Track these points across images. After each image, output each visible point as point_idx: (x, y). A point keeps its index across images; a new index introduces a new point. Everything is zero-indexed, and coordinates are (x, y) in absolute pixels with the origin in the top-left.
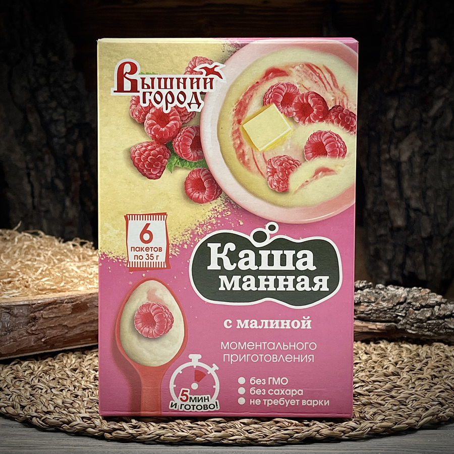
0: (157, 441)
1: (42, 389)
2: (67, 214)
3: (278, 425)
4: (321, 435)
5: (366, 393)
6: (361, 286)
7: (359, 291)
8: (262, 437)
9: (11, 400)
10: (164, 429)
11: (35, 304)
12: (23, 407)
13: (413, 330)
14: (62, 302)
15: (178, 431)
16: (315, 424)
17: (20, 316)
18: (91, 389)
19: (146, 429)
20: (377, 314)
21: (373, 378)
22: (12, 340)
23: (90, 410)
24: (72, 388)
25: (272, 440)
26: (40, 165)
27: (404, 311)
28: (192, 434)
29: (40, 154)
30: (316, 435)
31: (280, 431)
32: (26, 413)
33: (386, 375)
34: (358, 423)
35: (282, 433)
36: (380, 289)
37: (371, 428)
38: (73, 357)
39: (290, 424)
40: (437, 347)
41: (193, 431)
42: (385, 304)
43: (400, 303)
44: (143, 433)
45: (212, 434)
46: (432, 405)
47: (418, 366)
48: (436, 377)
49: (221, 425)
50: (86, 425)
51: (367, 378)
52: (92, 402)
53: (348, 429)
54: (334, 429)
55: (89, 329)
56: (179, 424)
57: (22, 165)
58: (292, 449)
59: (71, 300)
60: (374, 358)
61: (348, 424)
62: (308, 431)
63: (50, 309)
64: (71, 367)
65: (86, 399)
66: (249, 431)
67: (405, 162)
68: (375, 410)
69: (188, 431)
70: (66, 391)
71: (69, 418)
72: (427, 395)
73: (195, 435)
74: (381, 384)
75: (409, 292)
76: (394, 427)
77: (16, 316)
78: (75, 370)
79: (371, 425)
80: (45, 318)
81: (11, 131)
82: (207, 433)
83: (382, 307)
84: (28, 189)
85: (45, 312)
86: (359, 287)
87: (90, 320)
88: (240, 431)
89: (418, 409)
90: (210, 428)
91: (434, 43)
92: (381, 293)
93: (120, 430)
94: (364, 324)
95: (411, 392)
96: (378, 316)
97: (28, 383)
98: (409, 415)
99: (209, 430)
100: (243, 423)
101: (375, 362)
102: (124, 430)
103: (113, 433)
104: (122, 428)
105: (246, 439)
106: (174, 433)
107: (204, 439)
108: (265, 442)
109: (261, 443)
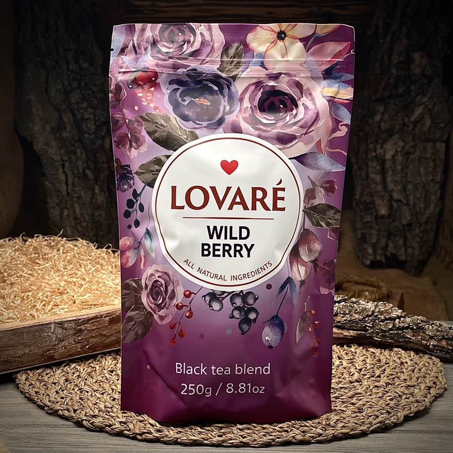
0: (176, 442)
1: (87, 392)
2: (96, 200)
3: (265, 431)
4: (296, 440)
7: (337, 304)
8: (252, 441)
9: (65, 403)
10: (180, 433)
11: (80, 319)
12: (75, 411)
13: (378, 338)
14: (101, 316)
15: (191, 435)
17: (70, 329)
19: (167, 433)
21: (340, 385)
22: (63, 348)
24: (110, 392)
25: (259, 444)
26: (73, 158)
27: (372, 323)
28: (201, 438)
29: (72, 148)
30: (292, 440)
31: (265, 436)
32: (78, 416)
33: (351, 382)
34: (324, 429)
35: (267, 438)
36: (354, 303)
37: (333, 434)
38: (110, 359)
39: (273, 430)
40: (396, 353)
41: (203, 436)
42: (357, 316)
43: (368, 316)
44: (165, 436)
45: (216, 438)
46: (382, 414)
47: (378, 372)
48: (389, 384)
49: (222, 431)
50: (123, 428)
51: (336, 384)
53: (316, 435)
54: (305, 435)
56: (192, 429)
57: (57, 158)
59: (108, 315)
60: (345, 364)
62: (287, 437)
63: (92, 323)
64: (108, 370)
66: (243, 436)
67: (389, 160)
68: (337, 417)
69: (198, 435)
70: (106, 394)
71: (110, 422)
72: (379, 402)
73: (203, 439)
74: (346, 391)
75: (376, 306)
76: (351, 433)
77: (66, 329)
78: (112, 372)
79: (333, 432)
80: (88, 330)
81: (48, 128)
82: (212, 437)
83: (354, 318)
84: (63, 178)
85: (88, 325)
86: (336, 301)
88: (236, 436)
89: (370, 416)
90: (215, 433)
91: (416, 56)
92: (354, 306)
93: (148, 433)
94: (340, 331)
95: (367, 400)
96: (351, 325)
97: (76, 385)
98: (363, 423)
99: (213, 435)
100: (239, 429)
101: (345, 368)
102: (151, 433)
103: (143, 436)
104: (150, 431)
105: (240, 442)
106: (188, 437)
107: (210, 442)
108: (254, 445)
109: (252, 445)
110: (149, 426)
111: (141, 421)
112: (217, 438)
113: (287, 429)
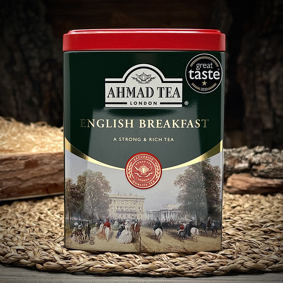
0: (86, 272)
3: (203, 258)
4: (245, 267)
5: (278, 230)
6: (260, 150)
7: (258, 155)
8: (188, 269)
10: (94, 260)
14: (16, 158)
15: (107, 263)
16: (238, 257)
18: (33, 227)
19: (76, 260)
20: (274, 172)
21: (281, 219)
23: (27, 243)
24: (16, 226)
25: (198, 272)
26: (22, 87)
28: (120, 266)
30: (240, 268)
31: (205, 263)
34: (279, 255)
35: (208, 265)
36: (276, 153)
38: (26, 204)
39: (214, 257)
42: (280, 164)
44: (73, 264)
45: (140, 266)
49: (148, 257)
50: (20, 256)
51: (275, 219)
52: (31, 237)
54: (257, 261)
56: (108, 256)
58: (220, 280)
59: (24, 158)
60: (276, 205)
61: (270, 257)
62: (233, 264)
65: (26, 234)
66: (175, 264)
69: (116, 262)
70: (11, 228)
71: (5, 250)
73: (123, 266)
81: (2, 64)
82: (134, 264)
83: (278, 167)
86: (258, 152)
88: (166, 263)
90: (137, 260)
92: (277, 156)
93: (51, 261)
94: (264, 180)
96: (275, 174)
99: (136, 262)
100: (170, 256)
101: (278, 208)
102: (55, 261)
103: (44, 264)
104: (53, 259)
105: (172, 270)
106: (103, 264)
107: (132, 271)
108: (192, 274)
109: (188, 274)
110: (54, 253)
111: (45, 250)
112: (142, 265)
113: (232, 256)
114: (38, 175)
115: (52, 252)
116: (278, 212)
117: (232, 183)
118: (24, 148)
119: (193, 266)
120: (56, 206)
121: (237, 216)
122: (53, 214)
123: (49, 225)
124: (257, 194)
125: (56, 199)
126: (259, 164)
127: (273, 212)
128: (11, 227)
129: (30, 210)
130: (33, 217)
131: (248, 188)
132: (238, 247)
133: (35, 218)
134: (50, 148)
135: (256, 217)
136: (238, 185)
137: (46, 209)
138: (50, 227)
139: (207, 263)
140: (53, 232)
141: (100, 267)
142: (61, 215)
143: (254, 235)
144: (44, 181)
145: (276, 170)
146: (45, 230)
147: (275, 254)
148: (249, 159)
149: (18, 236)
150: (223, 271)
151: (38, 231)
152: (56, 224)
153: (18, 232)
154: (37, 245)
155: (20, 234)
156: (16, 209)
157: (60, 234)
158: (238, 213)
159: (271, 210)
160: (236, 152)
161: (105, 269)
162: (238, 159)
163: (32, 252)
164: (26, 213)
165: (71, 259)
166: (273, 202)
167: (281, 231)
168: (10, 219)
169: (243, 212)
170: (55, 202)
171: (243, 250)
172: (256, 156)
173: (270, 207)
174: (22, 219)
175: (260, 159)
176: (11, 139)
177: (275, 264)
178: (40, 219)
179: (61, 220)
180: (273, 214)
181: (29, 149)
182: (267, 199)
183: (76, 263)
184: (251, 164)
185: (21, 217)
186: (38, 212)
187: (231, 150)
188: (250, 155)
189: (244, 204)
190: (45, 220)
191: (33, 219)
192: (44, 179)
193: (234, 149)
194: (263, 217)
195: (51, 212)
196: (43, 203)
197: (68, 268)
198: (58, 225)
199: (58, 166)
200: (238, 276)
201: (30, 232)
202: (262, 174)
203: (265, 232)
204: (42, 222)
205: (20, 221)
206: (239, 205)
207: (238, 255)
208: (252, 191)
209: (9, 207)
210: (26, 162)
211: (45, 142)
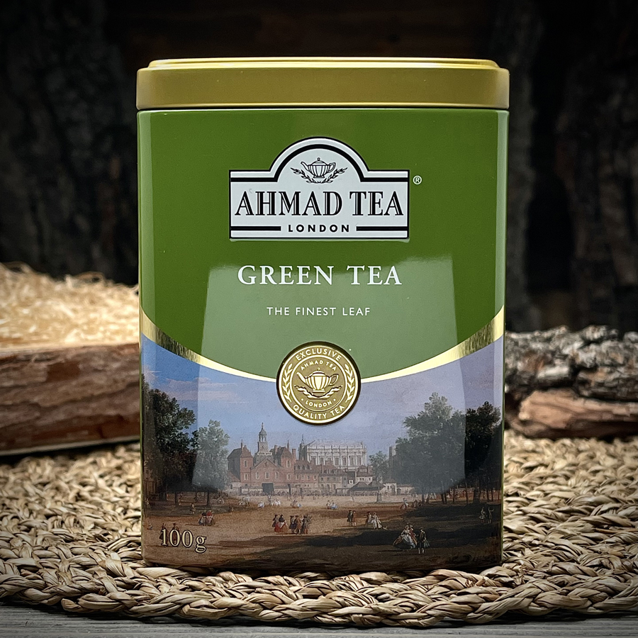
0: (176, 616)
3: (444, 583)
4: (541, 605)
5: (626, 521)
6: (596, 336)
7: (593, 347)
8: (409, 609)
10: (193, 590)
14: (28, 358)
15: (223, 596)
16: (526, 581)
18: (61, 515)
19: (154, 591)
20: (629, 387)
23: (43, 553)
24: (24, 514)
25: (430, 616)
28: (253, 602)
30: (529, 605)
31: (448, 596)
34: (621, 578)
35: (454, 600)
36: (633, 342)
39: (470, 582)
41: (255, 596)
44: (146, 599)
45: (298, 602)
49: (318, 583)
50: (25, 581)
51: (623, 494)
52: (55, 539)
53: (601, 591)
54: (570, 591)
55: (82, 412)
56: (226, 580)
59: (46, 356)
61: (600, 582)
62: (513, 596)
65: (45, 532)
66: (380, 597)
69: (245, 594)
70: (10, 517)
73: (259, 603)
82: (286, 599)
86: (592, 339)
87: (86, 395)
88: (360, 595)
90: (292, 588)
92: (636, 349)
93: (97, 592)
96: (630, 390)
99: (290, 593)
100: (368, 580)
102: (103, 591)
103: (80, 599)
104: (101, 587)
105: (372, 612)
106: (213, 599)
107: (280, 614)
108: (416, 621)
109: (407, 621)
110: (103, 574)
111: (85, 567)
112: (302, 601)
113: (512, 579)
114: (79, 397)
115: (99, 570)
116: (632, 479)
117: (532, 413)
118: (48, 334)
119: (421, 603)
120: (119, 468)
121: (536, 488)
122: (110, 486)
123: (98, 510)
124: (588, 438)
125: (121, 451)
126: (593, 369)
127: (619, 480)
128: (12, 515)
129: (57, 478)
130: (64, 493)
131: (568, 423)
132: (529, 559)
133: (68, 494)
134: (108, 334)
135: (580, 491)
136: (545, 417)
137: (96, 474)
138: (100, 514)
139: (453, 595)
140: (105, 526)
141: (206, 606)
142: (129, 489)
143: (569, 532)
144: (94, 410)
145: (632, 382)
146: (88, 523)
147: (613, 574)
148: (570, 357)
149: (25, 536)
150: (489, 613)
151: (72, 525)
152: (114, 509)
153: (26, 527)
154: (67, 555)
155: (30, 533)
156: (27, 474)
157: (121, 531)
158: (538, 482)
159: (616, 474)
160: (540, 341)
161: (217, 610)
162: (544, 357)
163: (53, 572)
164: (48, 483)
165: (143, 588)
166: (623, 456)
167: (633, 523)
168: (11, 499)
169: (551, 480)
170: (118, 458)
171: (538, 565)
172: (586, 349)
173: (615, 468)
174: (38, 497)
175: (595, 356)
176: (16, 314)
177: (610, 598)
178: (78, 498)
179: (127, 499)
180: (619, 484)
181: (59, 335)
182: (612, 449)
183: (152, 597)
184: (576, 368)
185: (37, 493)
186: (76, 480)
187: (528, 336)
188: (572, 346)
189: (554, 462)
190: (90, 498)
191: (63, 497)
192: (94, 405)
193: (536, 334)
194: (594, 491)
195: (107, 481)
196: (90, 460)
197: (135, 608)
198: (119, 510)
199: (124, 374)
200: (526, 626)
201: (53, 527)
202: (601, 390)
203: (597, 525)
204: (82, 503)
205: (32, 502)
206: (542, 462)
207: (526, 577)
208: (579, 431)
209: (11, 471)
210: (49, 366)
211: (96, 319)
